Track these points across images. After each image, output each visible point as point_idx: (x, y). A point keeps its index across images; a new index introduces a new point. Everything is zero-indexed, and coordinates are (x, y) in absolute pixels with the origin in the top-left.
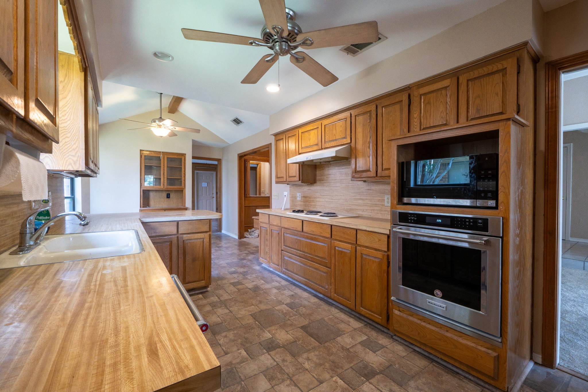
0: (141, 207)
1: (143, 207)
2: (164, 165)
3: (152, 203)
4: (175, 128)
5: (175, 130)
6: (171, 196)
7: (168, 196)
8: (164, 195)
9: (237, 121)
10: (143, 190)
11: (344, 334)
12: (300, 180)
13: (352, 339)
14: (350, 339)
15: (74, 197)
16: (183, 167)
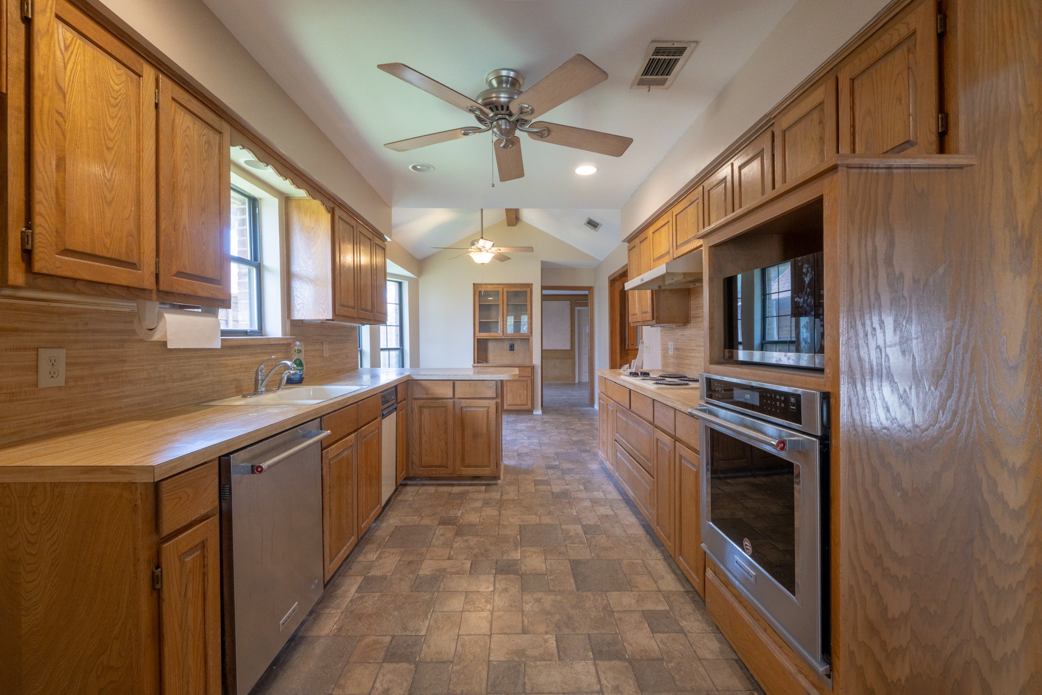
0: (474, 363)
1: (478, 363)
2: (503, 303)
3: (491, 357)
4: (500, 250)
5: (500, 251)
6: (516, 347)
7: (512, 348)
8: (507, 345)
9: (592, 224)
10: (477, 339)
11: (632, 591)
12: (653, 319)
13: (638, 601)
14: (633, 601)
15: (403, 348)
16: (528, 304)
